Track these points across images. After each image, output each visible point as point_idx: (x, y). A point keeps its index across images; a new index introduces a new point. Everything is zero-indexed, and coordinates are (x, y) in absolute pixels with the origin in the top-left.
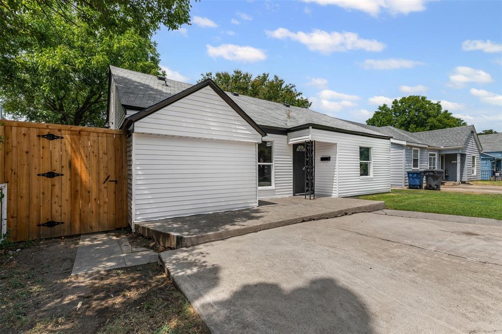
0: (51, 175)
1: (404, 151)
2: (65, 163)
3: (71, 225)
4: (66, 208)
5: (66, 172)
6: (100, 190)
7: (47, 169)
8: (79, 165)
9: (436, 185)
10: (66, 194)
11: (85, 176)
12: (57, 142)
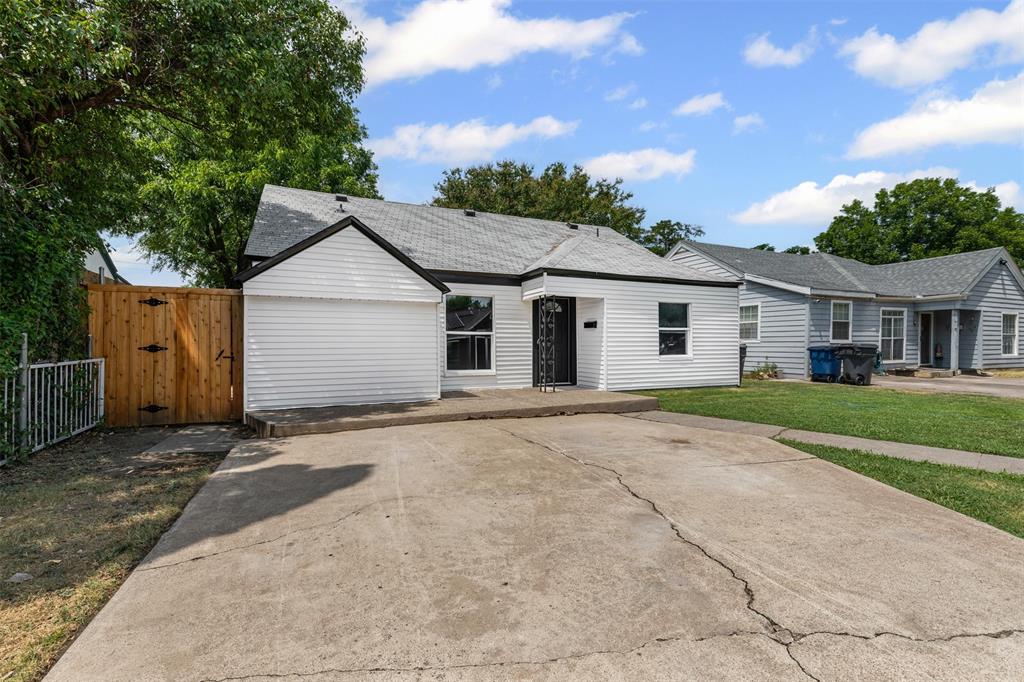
0: (153, 349)
1: (806, 306)
2: (170, 334)
3: (176, 412)
4: (171, 390)
5: (171, 345)
6: (211, 369)
7: (149, 342)
8: (187, 337)
9: (859, 375)
10: (171, 373)
11: (193, 351)
12: (159, 308)
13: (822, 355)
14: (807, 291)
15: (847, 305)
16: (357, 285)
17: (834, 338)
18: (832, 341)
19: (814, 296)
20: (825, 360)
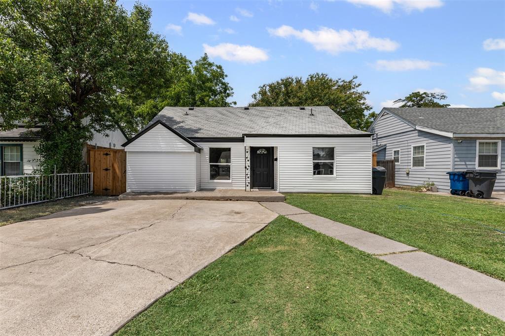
0: (107, 170)
1: (451, 145)
2: (111, 165)
3: (112, 191)
4: (111, 184)
5: (111, 168)
6: (122, 177)
7: (105, 168)
8: (116, 166)
10: (111, 178)
11: (117, 171)
12: (108, 156)
13: (456, 177)
14: (450, 135)
15: (496, 144)
16: (162, 146)
17: (480, 166)
18: (478, 168)
19: (457, 139)
20: (458, 180)
